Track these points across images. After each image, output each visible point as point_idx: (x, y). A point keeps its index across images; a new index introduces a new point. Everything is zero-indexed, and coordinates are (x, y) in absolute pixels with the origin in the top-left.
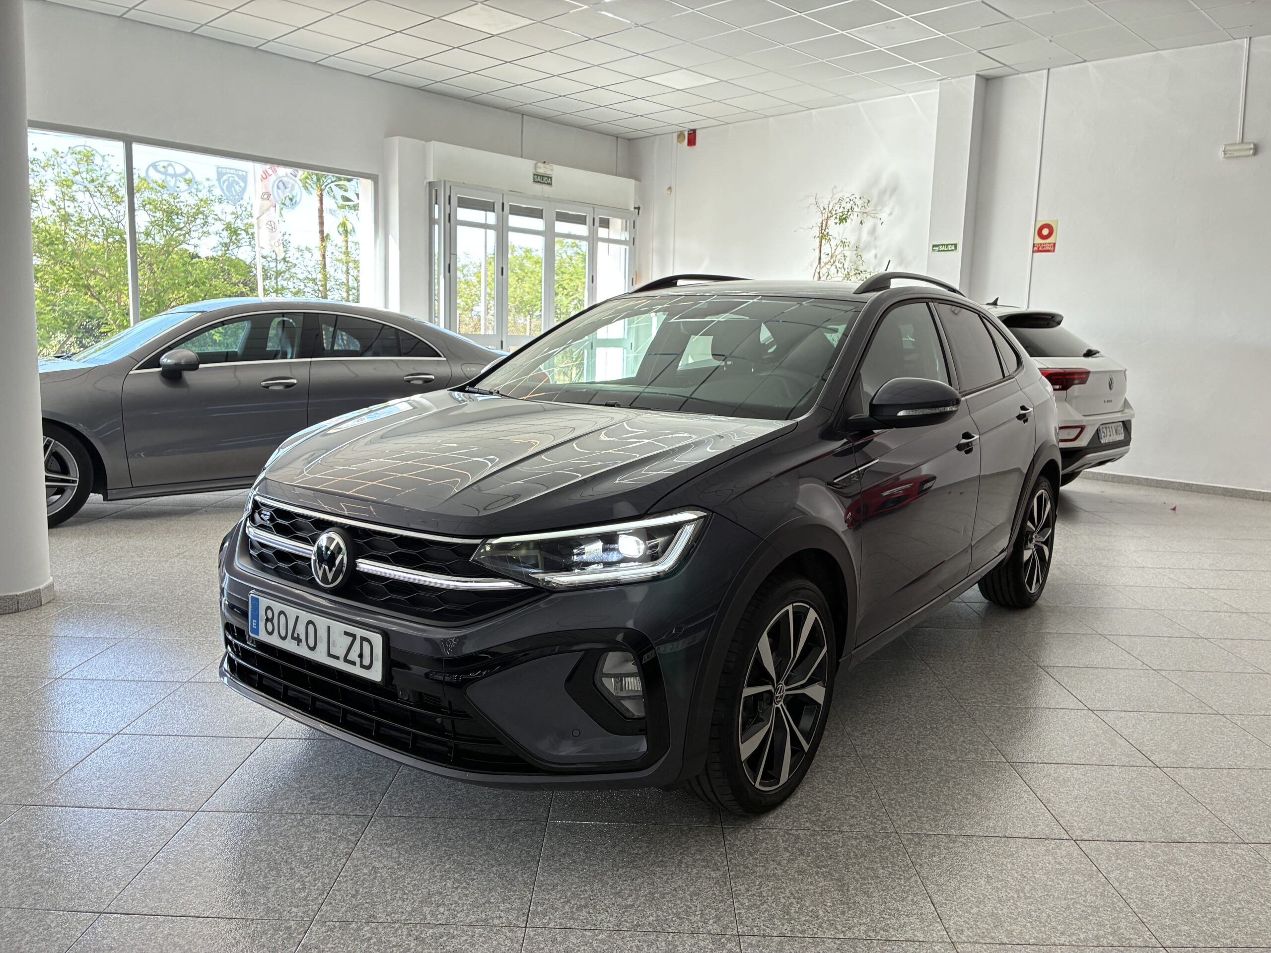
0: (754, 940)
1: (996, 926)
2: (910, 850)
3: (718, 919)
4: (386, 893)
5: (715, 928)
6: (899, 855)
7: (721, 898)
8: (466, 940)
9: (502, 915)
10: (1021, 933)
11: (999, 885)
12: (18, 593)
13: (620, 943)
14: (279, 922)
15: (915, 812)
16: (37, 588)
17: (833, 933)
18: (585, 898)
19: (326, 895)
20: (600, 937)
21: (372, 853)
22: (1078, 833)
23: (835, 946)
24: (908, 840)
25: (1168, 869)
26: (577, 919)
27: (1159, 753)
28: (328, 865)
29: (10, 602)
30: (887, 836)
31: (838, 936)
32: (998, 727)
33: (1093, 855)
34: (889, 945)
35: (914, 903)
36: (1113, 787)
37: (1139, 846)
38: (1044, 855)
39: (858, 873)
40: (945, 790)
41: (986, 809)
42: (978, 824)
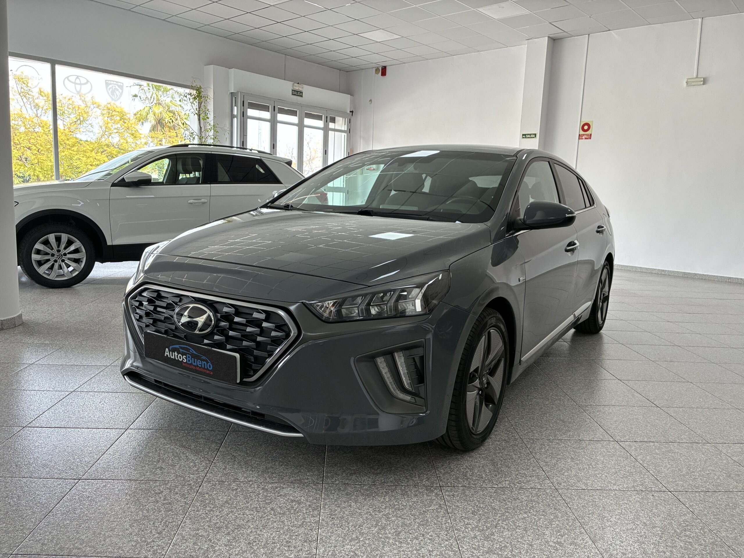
0: (449, 489)
1: (579, 481)
2: (529, 446)
3: (428, 479)
4: (242, 467)
5: (428, 483)
6: (523, 448)
7: (428, 469)
8: (291, 489)
9: (309, 478)
10: (592, 484)
11: (578, 462)
13: (376, 490)
14: (184, 482)
15: (530, 428)
16: (13, 317)
17: (491, 485)
18: (354, 470)
19: (208, 469)
20: (364, 488)
21: (231, 449)
22: (618, 438)
23: (493, 491)
24: (527, 441)
25: (668, 455)
26: (350, 480)
27: (658, 400)
28: (207, 455)
30: (516, 440)
31: (494, 486)
32: (570, 388)
33: (627, 448)
34: (523, 490)
35: (534, 471)
36: (635, 416)
37: (652, 444)
38: (601, 448)
39: (502, 457)
40: (545, 418)
41: (568, 427)
42: (564, 434)
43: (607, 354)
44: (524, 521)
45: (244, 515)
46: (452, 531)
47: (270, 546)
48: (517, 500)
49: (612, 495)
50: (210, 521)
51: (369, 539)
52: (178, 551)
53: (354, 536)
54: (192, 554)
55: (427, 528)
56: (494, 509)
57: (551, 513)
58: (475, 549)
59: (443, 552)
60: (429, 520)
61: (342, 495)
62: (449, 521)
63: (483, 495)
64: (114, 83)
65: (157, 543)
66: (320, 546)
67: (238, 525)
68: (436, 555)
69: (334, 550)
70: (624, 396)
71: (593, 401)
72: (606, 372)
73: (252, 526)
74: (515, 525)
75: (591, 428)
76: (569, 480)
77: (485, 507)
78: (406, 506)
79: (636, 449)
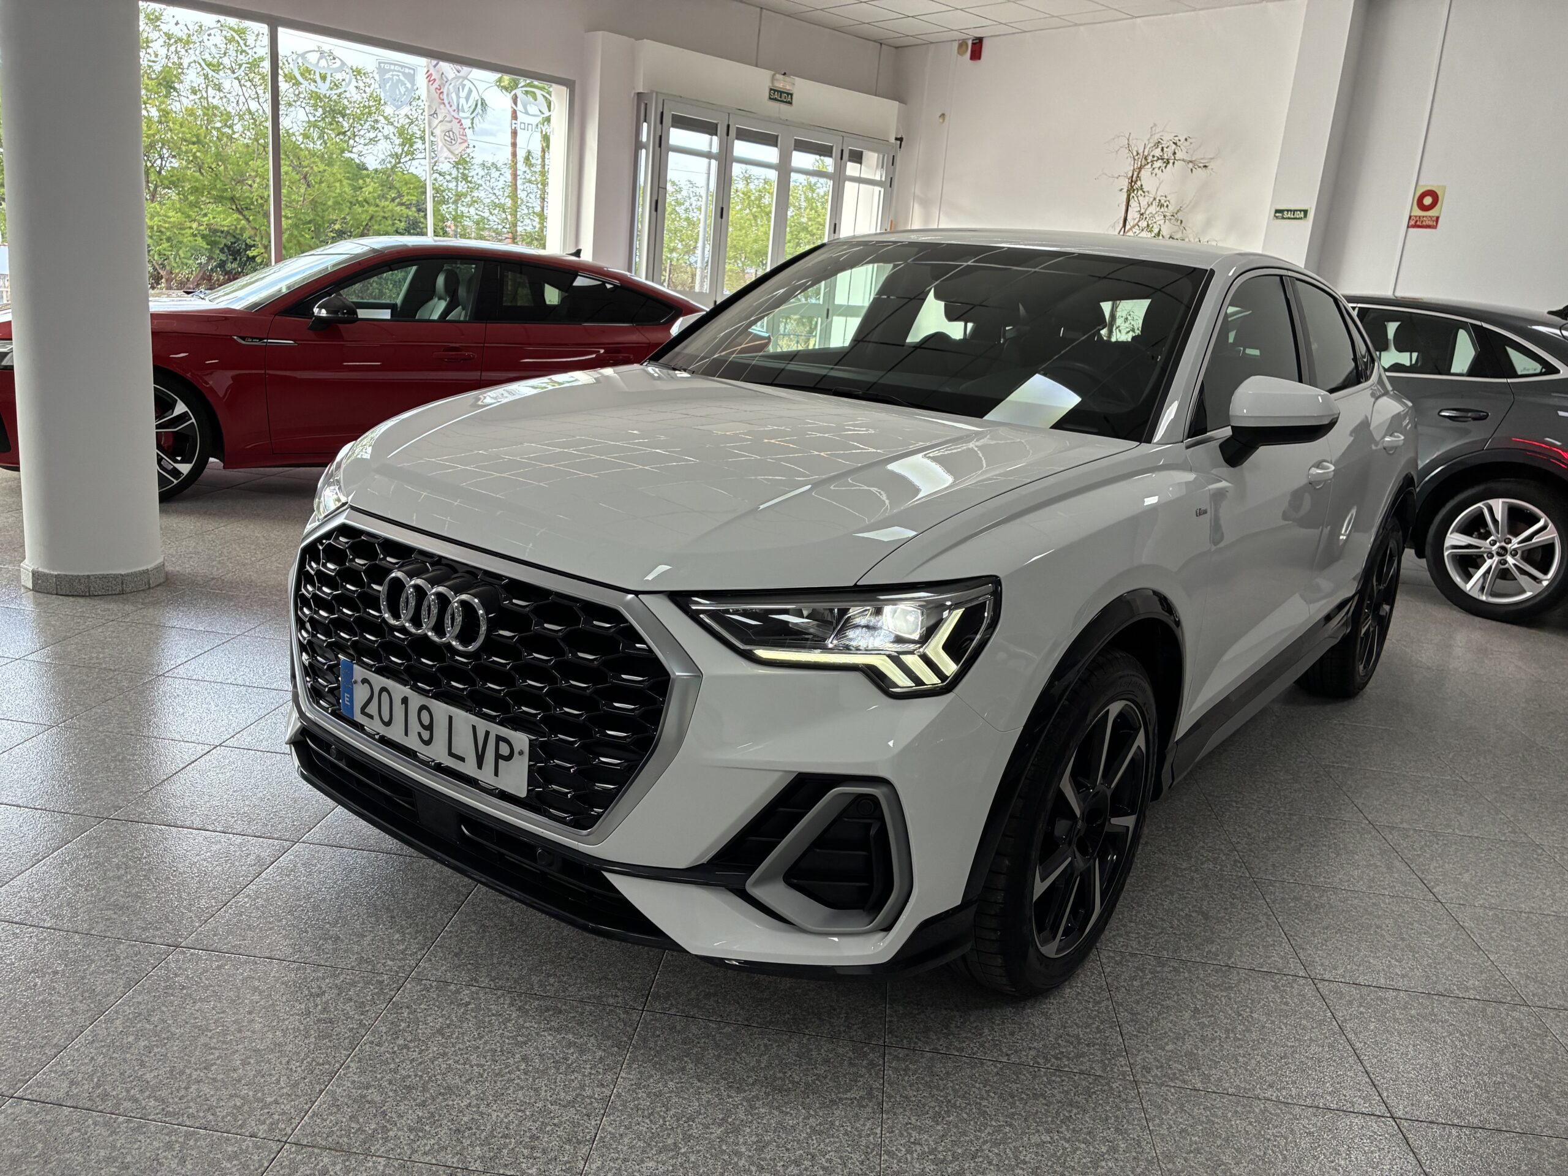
0: (901, 1054)
1: (1192, 1069)
2: (1108, 970)
3: (864, 1025)
4: (493, 955)
5: (860, 1035)
6: (1093, 973)
8: (574, 1017)
9: (619, 994)
10: (1220, 1080)
11: (1206, 1021)
12: (123, 573)
13: (747, 1040)
14: (371, 975)
15: (1124, 926)
16: (144, 568)
17: (996, 1055)
20: (724, 1031)
21: (483, 909)
22: (1319, 970)
23: (995, 1070)
24: (1108, 957)
26: (702, 1008)
27: (1445, 885)
28: (432, 918)
29: (114, 582)
31: (1001, 1059)
32: (1249, 834)
33: (1332, 998)
34: (1060, 1077)
35: (1099, 1031)
36: (1376, 920)
37: (1391, 994)
40: (1166, 904)
41: (1211, 930)
42: (1197, 948)
43: (1365, 753)
44: (1040, 1151)
45: (464, 1064)
46: (877, 1154)
47: (498, 1142)
48: (1041, 1099)
49: (1257, 1110)
50: (396, 1071)
51: (699, 1152)
52: (317, 1130)
53: (670, 1141)
54: (341, 1141)
55: (827, 1141)
56: (984, 1114)
57: (1105, 1137)
60: (837, 1123)
61: (675, 1042)
62: (878, 1131)
63: (971, 1077)
64: (397, 68)
65: (283, 1106)
66: (595, 1154)
67: (449, 1088)
69: (619, 1169)
70: (1367, 866)
71: (1291, 871)
72: (1347, 800)
73: (473, 1093)
74: (1016, 1158)
75: (1263, 940)
76: (1170, 1063)
77: (965, 1108)
78: (798, 1083)
79: (1350, 1003)
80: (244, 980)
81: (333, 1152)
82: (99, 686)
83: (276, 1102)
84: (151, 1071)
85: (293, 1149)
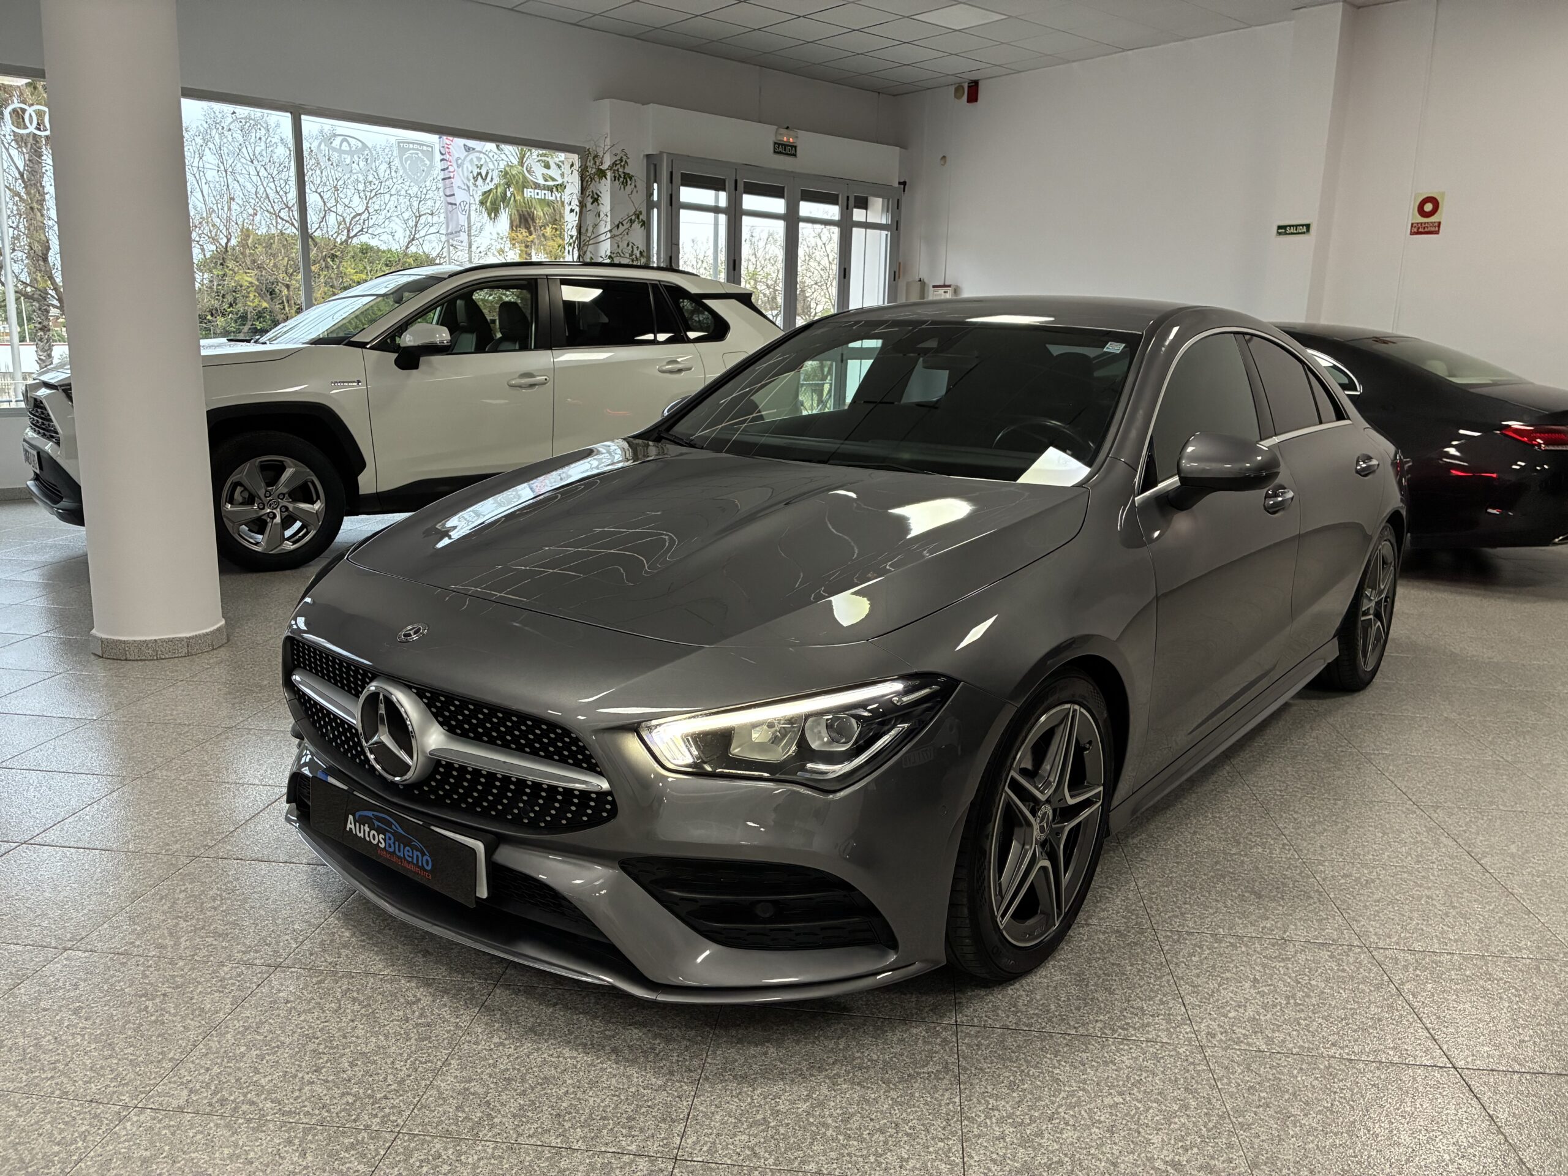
0: (973, 1031)
1: (1256, 1033)
2: (1167, 948)
3: (934, 1007)
5: (930, 1016)
6: (1152, 952)
10: (1284, 1041)
11: (1265, 989)
12: (188, 635)
13: (824, 1025)
14: (461, 983)
15: (1179, 908)
16: (207, 630)
17: (1064, 1028)
22: (1374, 938)
23: (1065, 1042)
24: (1166, 937)
27: (1492, 856)
29: (180, 645)
30: (1142, 931)
31: (1069, 1031)
32: (1295, 819)
33: (1388, 964)
34: (1128, 1045)
35: (1162, 1003)
36: (1426, 891)
37: (1447, 957)
38: (1326, 961)
39: (1101, 969)
40: (1219, 887)
41: (1265, 908)
42: (1252, 924)
43: (1405, 740)
44: (1114, 1112)
45: (558, 1057)
46: (958, 1120)
47: (597, 1124)
48: (1111, 1065)
49: (1322, 1067)
50: (495, 1066)
51: (788, 1124)
52: (427, 1120)
53: (759, 1117)
54: (450, 1129)
55: (909, 1110)
56: (1057, 1081)
57: (1175, 1097)
58: (995, 1163)
59: (929, 1164)
60: (917, 1095)
61: (754, 1029)
62: (957, 1100)
63: (1041, 1049)
64: (416, 146)
65: (392, 1101)
66: (689, 1131)
67: (545, 1078)
68: (914, 1168)
69: (714, 1143)
70: (1414, 844)
71: (1339, 852)
72: (1390, 783)
73: (569, 1082)
74: (1091, 1118)
75: (1316, 914)
76: (1234, 1028)
77: (1039, 1076)
78: (876, 1061)
79: (1406, 967)
80: (345, 993)
81: (445, 1139)
82: (176, 740)
83: (386, 1097)
84: (265, 1076)
85: (406, 1138)
